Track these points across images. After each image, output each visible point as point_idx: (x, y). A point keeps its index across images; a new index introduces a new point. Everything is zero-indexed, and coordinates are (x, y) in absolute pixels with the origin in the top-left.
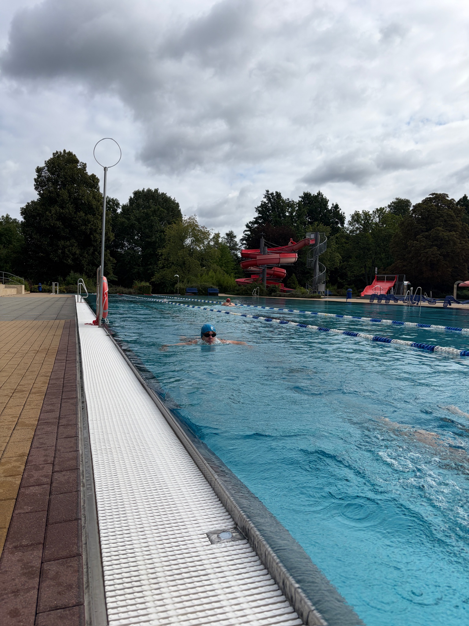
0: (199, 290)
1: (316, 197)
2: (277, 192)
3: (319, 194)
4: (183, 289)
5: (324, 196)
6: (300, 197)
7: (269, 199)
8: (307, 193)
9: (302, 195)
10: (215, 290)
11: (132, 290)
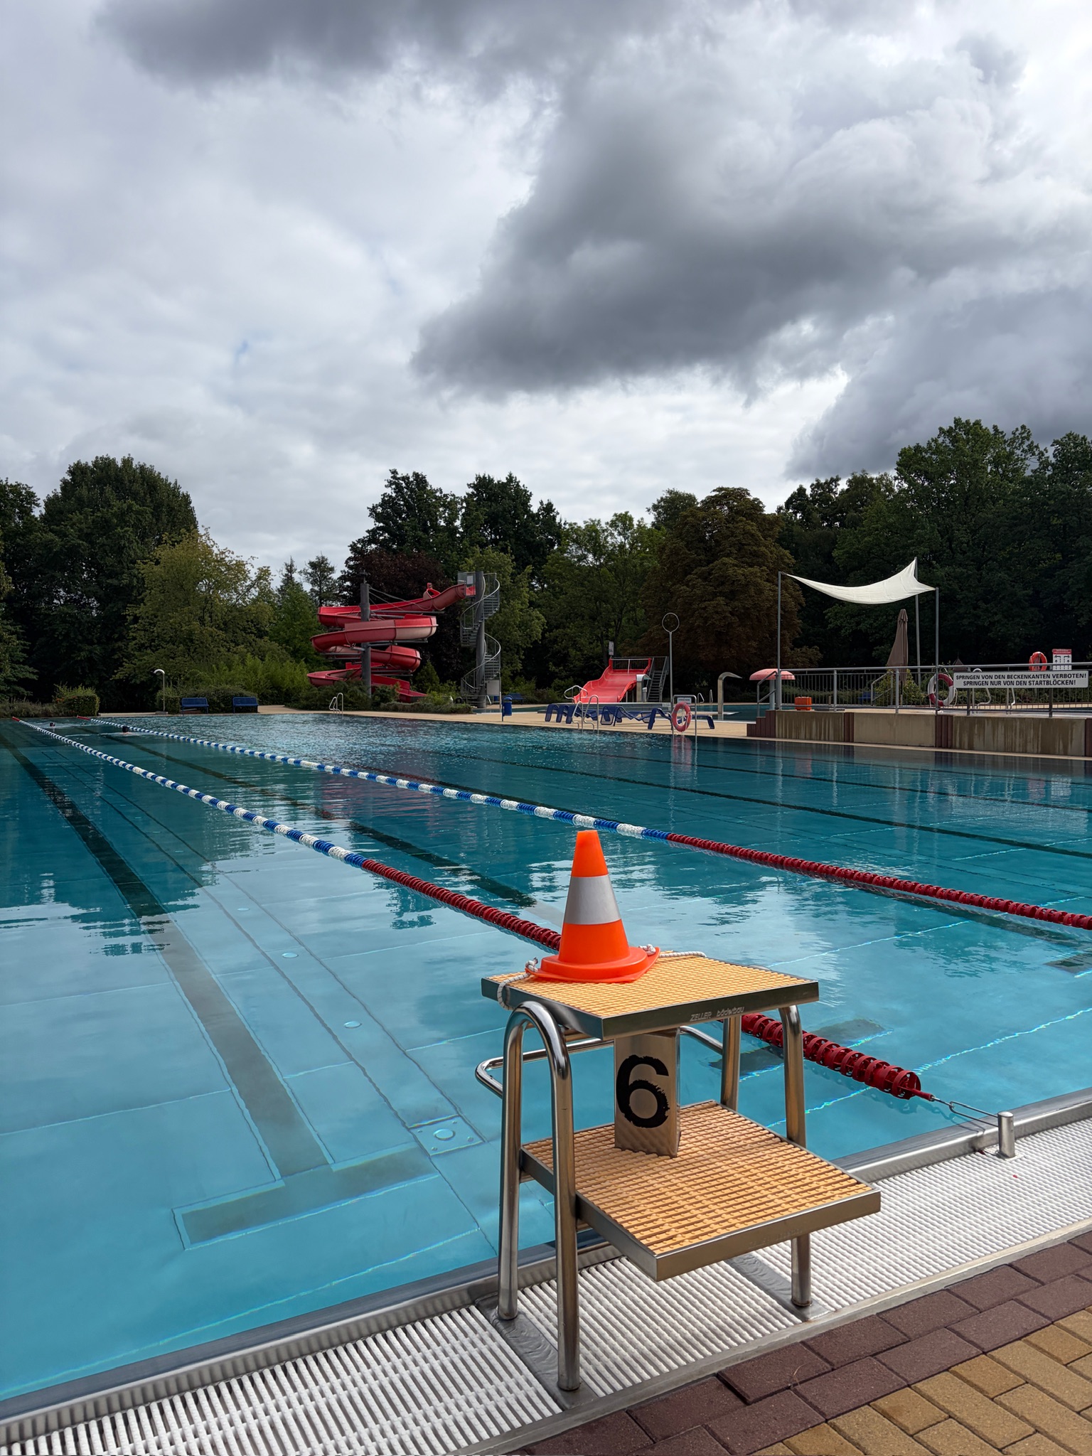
0: (212, 703)
1: (503, 486)
2: (416, 475)
3: (511, 479)
4: (175, 701)
5: (521, 484)
6: (469, 485)
7: (399, 489)
8: (484, 477)
9: (473, 480)
10: (249, 701)
11: (50, 708)
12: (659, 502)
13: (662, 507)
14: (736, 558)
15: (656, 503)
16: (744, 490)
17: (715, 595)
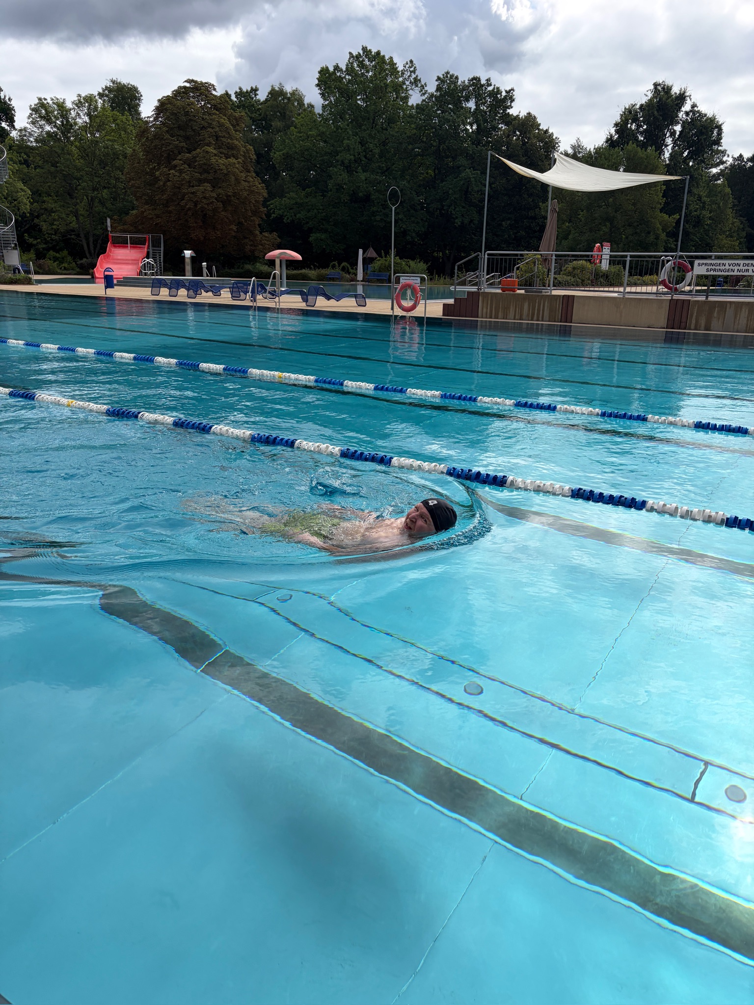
12: (104, 91)
13: (107, 96)
14: (215, 149)
15: (101, 91)
16: (210, 84)
17: (201, 182)
